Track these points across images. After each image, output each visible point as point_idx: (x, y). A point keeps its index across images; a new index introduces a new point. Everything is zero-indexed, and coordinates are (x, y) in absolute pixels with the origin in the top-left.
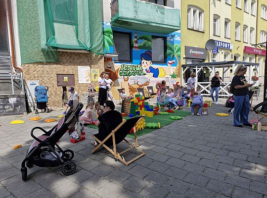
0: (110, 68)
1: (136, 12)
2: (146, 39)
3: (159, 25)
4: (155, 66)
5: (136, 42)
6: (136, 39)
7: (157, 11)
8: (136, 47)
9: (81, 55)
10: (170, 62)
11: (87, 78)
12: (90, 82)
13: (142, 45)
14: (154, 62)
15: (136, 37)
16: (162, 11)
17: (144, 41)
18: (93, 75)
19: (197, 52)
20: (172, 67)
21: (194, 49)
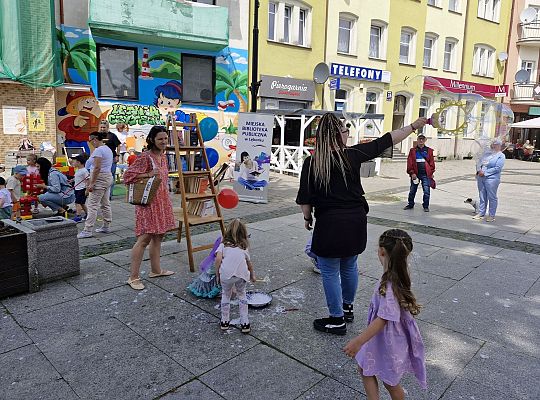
0: (90, 109)
1: (128, 13)
2: (167, 59)
3: (178, 37)
4: (188, 111)
5: (147, 65)
6: (145, 60)
7: (175, 12)
8: (145, 74)
9: (9, 87)
10: (222, 103)
11: (19, 127)
12: (25, 133)
13: (159, 70)
14: (185, 103)
15: (146, 56)
16: (187, 10)
17: (164, 64)
18: (32, 120)
19: (290, 88)
20: (227, 113)
21: (282, 80)
